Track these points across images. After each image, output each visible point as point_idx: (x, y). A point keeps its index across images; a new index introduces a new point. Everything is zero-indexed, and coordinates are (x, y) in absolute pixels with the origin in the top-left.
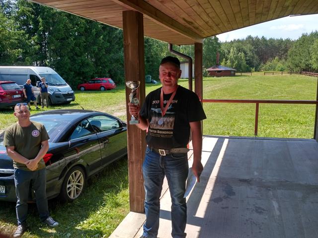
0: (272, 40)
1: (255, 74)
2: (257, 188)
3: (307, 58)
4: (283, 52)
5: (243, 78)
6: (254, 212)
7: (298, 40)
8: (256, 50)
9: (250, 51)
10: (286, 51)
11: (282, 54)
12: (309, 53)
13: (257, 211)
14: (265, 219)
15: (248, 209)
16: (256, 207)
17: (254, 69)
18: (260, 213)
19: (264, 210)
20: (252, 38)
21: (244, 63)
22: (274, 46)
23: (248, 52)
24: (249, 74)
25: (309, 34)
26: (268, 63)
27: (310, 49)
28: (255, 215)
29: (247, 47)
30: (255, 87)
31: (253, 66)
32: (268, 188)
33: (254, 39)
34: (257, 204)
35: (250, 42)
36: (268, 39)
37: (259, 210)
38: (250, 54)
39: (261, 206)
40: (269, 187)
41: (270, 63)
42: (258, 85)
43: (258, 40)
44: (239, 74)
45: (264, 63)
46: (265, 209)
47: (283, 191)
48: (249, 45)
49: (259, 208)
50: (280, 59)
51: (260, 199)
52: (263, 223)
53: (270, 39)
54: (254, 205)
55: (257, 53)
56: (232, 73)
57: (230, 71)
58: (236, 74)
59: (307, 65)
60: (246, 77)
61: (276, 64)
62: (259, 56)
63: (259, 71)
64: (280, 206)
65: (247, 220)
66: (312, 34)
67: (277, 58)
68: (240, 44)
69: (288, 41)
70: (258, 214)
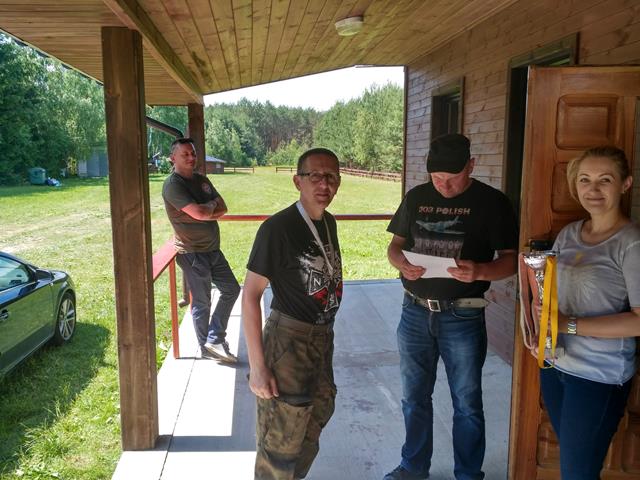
0: (283, 110)
1: (259, 170)
2: (346, 370)
3: (347, 144)
4: (303, 132)
5: (240, 177)
6: (357, 409)
7: (329, 112)
8: (257, 125)
9: (247, 125)
10: (309, 130)
11: (302, 136)
12: (350, 135)
13: (361, 407)
14: (379, 418)
15: (344, 406)
16: (358, 401)
17: (255, 161)
18: (368, 409)
19: (372, 404)
20: (249, 104)
21: (237, 148)
22: (287, 120)
23: (243, 128)
24: (249, 170)
25: (346, 102)
26: (280, 151)
27: (352, 128)
28: (361, 415)
29: (241, 119)
30: (267, 194)
31: (253, 156)
32: (363, 367)
33: (253, 104)
34: (356, 396)
35: (245, 110)
36: (277, 106)
37: (365, 406)
38: (246, 132)
39: (364, 398)
40: (364, 364)
41: (283, 151)
42: (270, 190)
43: (260, 106)
44: (231, 169)
45: (273, 150)
46: (372, 401)
47: (389, 368)
48: (243, 116)
49: (363, 402)
50: (300, 143)
51: (359, 387)
52: (378, 426)
53: (280, 107)
54: (352, 398)
55: (260, 130)
56: (218, 166)
57: (214, 163)
58: (226, 169)
59: (346, 156)
60: (244, 177)
61: (294, 153)
62: (263, 137)
63: (264, 165)
64: (393, 394)
65: (351, 426)
66: (352, 102)
67: (294, 141)
68: (227, 110)
69: (311, 111)
70: (364, 412)
